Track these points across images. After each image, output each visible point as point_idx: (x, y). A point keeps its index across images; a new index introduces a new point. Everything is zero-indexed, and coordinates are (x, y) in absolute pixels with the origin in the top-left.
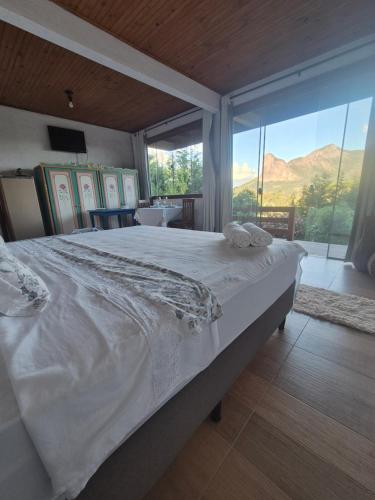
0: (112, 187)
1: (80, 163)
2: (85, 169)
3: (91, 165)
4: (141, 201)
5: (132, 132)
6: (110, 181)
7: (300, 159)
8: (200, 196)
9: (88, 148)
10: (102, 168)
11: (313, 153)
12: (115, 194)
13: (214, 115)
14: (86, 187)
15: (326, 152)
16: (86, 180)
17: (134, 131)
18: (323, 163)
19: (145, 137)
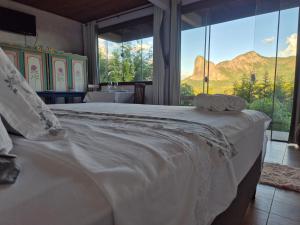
0: (61, 70)
1: (29, 44)
2: (34, 51)
3: (41, 47)
4: (90, 86)
5: (83, 22)
6: (59, 64)
7: (226, 62)
8: (150, 83)
9: (38, 31)
10: (52, 51)
11: (237, 58)
12: (64, 77)
13: (164, 12)
14: (34, 68)
15: (248, 58)
16: (34, 61)
17: (85, 21)
18: (246, 66)
19: (96, 27)
